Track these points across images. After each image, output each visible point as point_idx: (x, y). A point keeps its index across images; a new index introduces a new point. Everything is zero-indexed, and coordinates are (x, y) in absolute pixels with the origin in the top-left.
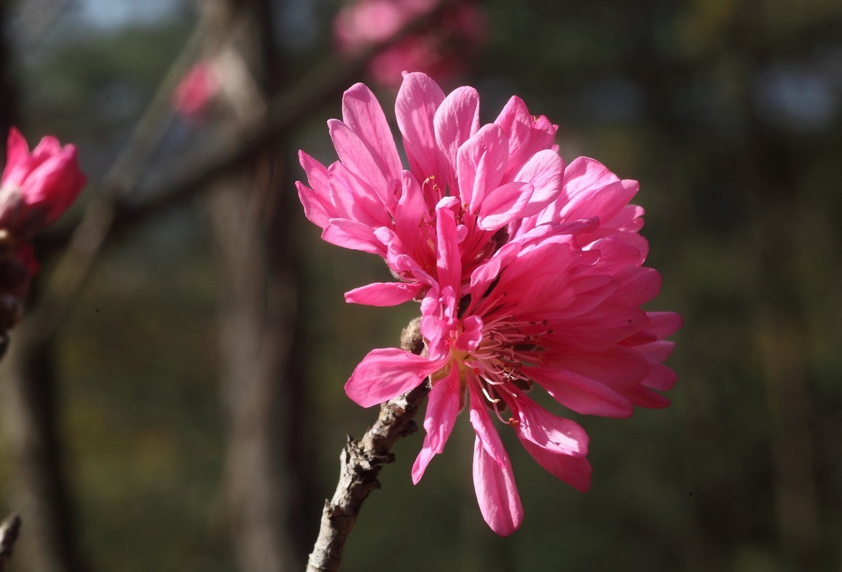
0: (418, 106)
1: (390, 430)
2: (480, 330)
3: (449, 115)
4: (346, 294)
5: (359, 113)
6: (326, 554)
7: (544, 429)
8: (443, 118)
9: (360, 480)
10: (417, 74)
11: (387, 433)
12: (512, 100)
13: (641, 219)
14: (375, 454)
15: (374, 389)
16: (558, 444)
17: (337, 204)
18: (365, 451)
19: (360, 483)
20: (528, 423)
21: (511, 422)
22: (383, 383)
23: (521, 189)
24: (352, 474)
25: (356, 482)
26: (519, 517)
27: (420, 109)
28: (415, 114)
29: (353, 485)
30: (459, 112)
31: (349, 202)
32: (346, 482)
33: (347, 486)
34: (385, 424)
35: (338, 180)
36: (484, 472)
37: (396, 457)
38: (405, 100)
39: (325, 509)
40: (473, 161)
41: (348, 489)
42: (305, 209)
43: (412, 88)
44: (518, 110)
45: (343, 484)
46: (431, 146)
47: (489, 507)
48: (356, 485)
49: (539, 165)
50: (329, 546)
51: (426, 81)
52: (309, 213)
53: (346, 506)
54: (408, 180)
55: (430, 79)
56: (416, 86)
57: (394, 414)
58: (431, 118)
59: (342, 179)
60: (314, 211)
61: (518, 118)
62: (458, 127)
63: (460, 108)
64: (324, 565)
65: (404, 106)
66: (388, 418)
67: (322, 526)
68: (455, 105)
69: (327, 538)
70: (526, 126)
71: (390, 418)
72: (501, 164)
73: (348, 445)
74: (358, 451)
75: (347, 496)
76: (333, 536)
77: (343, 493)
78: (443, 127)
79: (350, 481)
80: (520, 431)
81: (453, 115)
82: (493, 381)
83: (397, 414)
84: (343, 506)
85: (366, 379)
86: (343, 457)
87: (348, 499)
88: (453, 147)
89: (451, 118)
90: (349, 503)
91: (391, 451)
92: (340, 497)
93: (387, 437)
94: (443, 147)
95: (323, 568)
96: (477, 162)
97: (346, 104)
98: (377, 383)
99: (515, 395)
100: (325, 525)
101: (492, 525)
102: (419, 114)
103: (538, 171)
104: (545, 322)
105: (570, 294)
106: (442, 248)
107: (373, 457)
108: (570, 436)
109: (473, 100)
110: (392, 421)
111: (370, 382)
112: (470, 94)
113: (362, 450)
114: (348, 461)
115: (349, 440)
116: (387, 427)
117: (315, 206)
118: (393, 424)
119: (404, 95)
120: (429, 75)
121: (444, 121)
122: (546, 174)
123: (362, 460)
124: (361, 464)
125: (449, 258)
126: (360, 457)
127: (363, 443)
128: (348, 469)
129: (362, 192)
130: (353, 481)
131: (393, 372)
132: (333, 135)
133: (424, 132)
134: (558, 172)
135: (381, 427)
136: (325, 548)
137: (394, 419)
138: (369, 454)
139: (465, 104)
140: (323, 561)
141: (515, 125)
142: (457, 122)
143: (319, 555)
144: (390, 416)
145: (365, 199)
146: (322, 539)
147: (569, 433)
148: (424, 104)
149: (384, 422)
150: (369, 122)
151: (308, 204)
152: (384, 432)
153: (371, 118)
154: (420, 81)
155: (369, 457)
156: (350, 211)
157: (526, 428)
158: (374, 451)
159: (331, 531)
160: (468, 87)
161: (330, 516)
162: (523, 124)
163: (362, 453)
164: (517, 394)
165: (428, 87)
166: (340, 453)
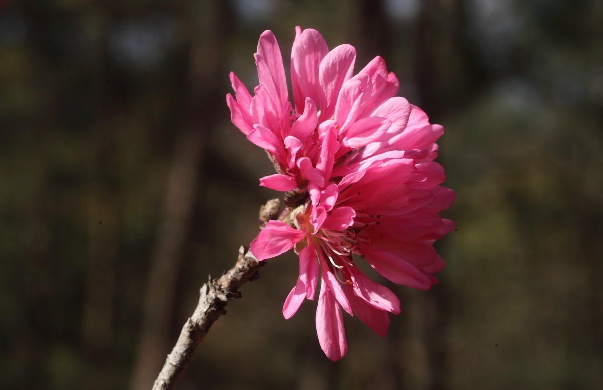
0: (310, 53)
1: (243, 275)
2: (353, 218)
3: (333, 62)
4: (261, 179)
5: (268, 51)
6: (182, 356)
7: (367, 290)
8: (328, 64)
9: (215, 307)
10: (312, 30)
11: (240, 277)
12: (377, 58)
13: (436, 152)
14: (229, 291)
15: (267, 249)
16: (378, 302)
17: (254, 114)
18: (222, 287)
19: (214, 309)
20: (358, 285)
21: (348, 283)
22: (271, 245)
23: (382, 123)
24: (210, 302)
25: (212, 309)
26: (345, 350)
27: (311, 55)
28: (307, 58)
29: (209, 310)
30: (341, 62)
31: (261, 114)
32: (204, 307)
33: (205, 310)
34: (241, 270)
35: (260, 98)
36: (325, 315)
37: (242, 295)
38: (302, 47)
39: (187, 325)
40: (352, 97)
41: (205, 313)
42: (231, 114)
43: (308, 39)
44: (380, 67)
45: (202, 309)
46: (313, 82)
47: (326, 340)
48: (211, 310)
49: (392, 107)
50: (186, 351)
51: (317, 36)
52: (233, 118)
53: (202, 325)
54: (309, 105)
55: (320, 35)
56: (310, 38)
57: (248, 265)
58: (317, 63)
59: (262, 98)
60: (237, 117)
61: (378, 72)
62: (337, 72)
63: (341, 59)
64: (179, 364)
65: (301, 51)
66: (243, 267)
67: (181, 336)
68: (339, 56)
69: (185, 345)
70: (384, 79)
71: (245, 267)
72: (365, 103)
73: (209, 282)
74: (217, 287)
75: (203, 318)
76: (189, 344)
77: (201, 315)
78: (327, 70)
79: (207, 307)
80: (353, 290)
81: (336, 63)
82: (340, 252)
83: (251, 265)
84: (200, 324)
85: (263, 241)
86: (203, 289)
87: (204, 320)
88: (330, 85)
89: (334, 65)
90: (204, 323)
91: (239, 290)
92: (198, 315)
93: (240, 280)
94: (323, 84)
95: (179, 366)
96: (355, 99)
97: (261, 43)
98: (268, 244)
99: (351, 264)
100: (184, 336)
101: (326, 353)
102: (309, 58)
103: (391, 111)
104: (379, 216)
105: (406, 199)
106: (324, 156)
107: (227, 292)
108: (385, 298)
109: (351, 55)
110: (246, 269)
111: (265, 243)
112: (351, 50)
113: (220, 286)
114: (207, 292)
115: (210, 278)
116: (242, 273)
117: (238, 113)
118: (246, 271)
119: (302, 44)
120: (319, 32)
121: (328, 66)
122: (397, 114)
123: (219, 294)
124: (218, 296)
125: (328, 163)
126: (217, 292)
127: (221, 282)
128: (207, 299)
129: (270, 108)
130: (209, 308)
131: (278, 238)
132: (258, 65)
133: (310, 71)
134: (406, 114)
135: (237, 272)
136: (182, 352)
137: (248, 268)
138: (225, 290)
139: (345, 57)
140: (180, 361)
141: (375, 76)
142: (337, 68)
143: (177, 356)
144: (246, 266)
145: (271, 113)
146: (180, 346)
147: (383, 295)
148: (313, 52)
149: (240, 269)
150: (273, 59)
151: (234, 111)
152: (238, 276)
153: (275, 56)
154: (313, 36)
155: (225, 292)
156: (261, 120)
157: (357, 288)
158: (229, 289)
159: (189, 340)
160: (349, 45)
161: (191, 330)
162: (382, 77)
163: (220, 289)
164: (353, 264)
165: (318, 41)
166: (201, 286)
